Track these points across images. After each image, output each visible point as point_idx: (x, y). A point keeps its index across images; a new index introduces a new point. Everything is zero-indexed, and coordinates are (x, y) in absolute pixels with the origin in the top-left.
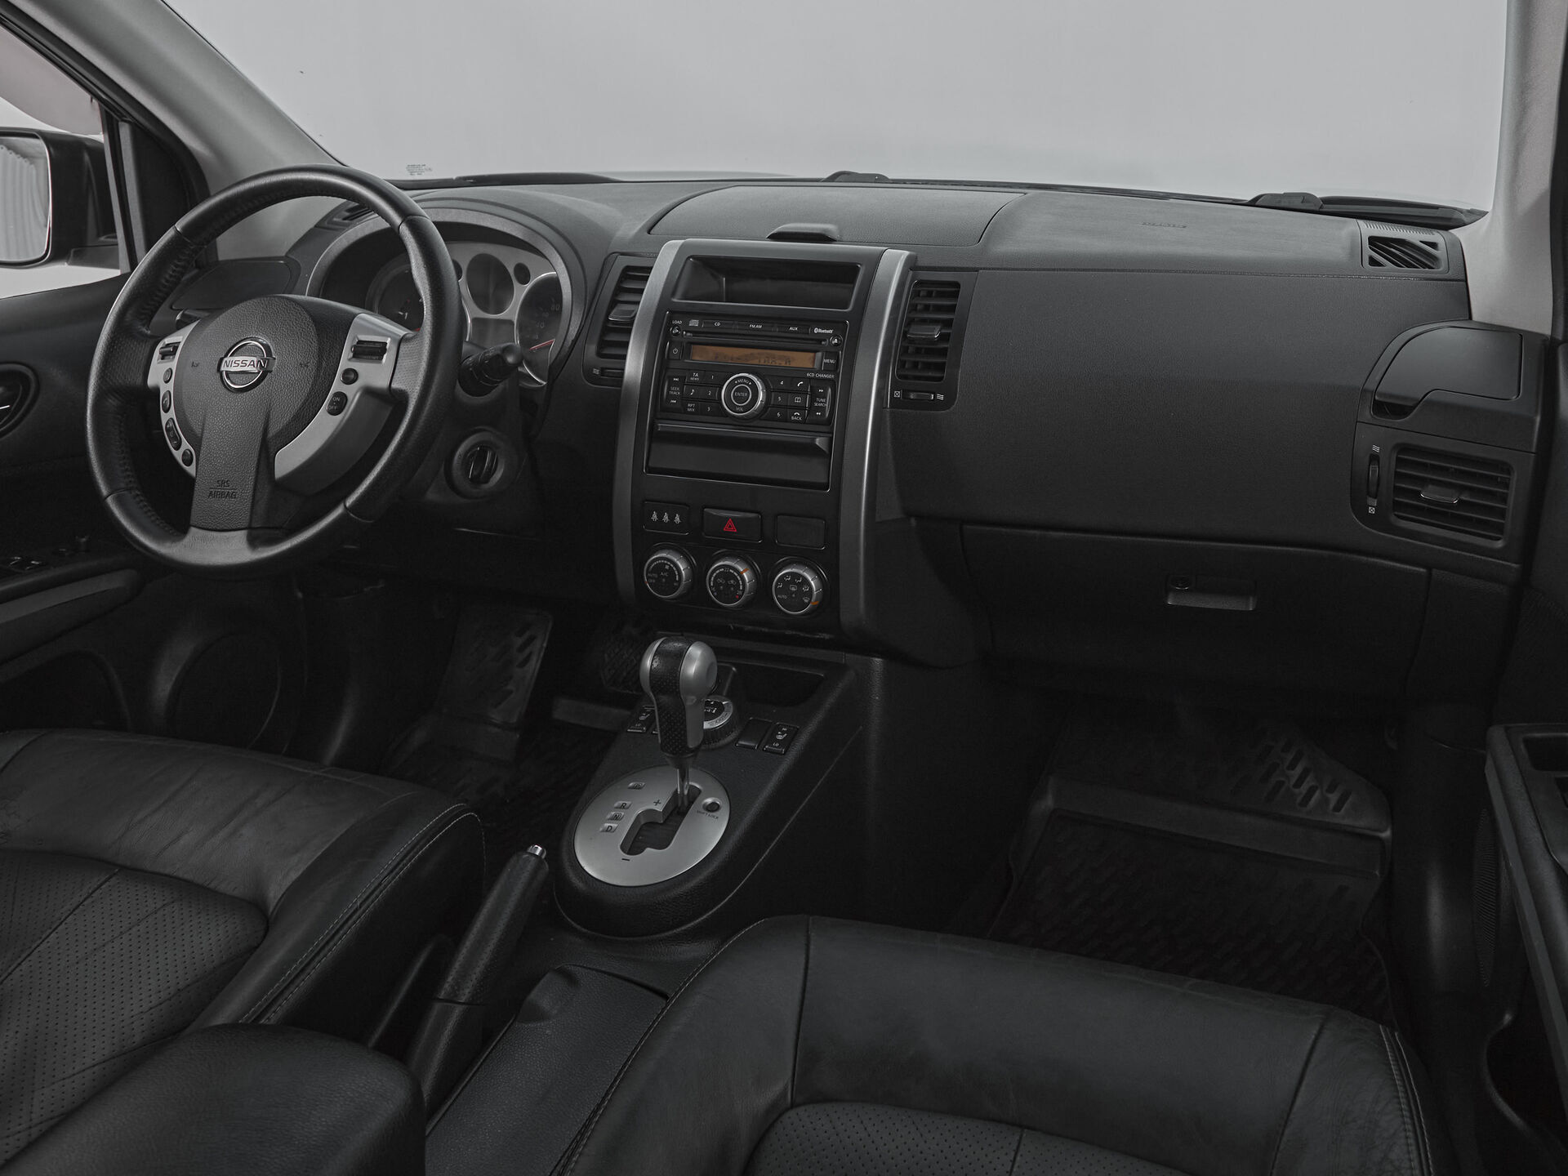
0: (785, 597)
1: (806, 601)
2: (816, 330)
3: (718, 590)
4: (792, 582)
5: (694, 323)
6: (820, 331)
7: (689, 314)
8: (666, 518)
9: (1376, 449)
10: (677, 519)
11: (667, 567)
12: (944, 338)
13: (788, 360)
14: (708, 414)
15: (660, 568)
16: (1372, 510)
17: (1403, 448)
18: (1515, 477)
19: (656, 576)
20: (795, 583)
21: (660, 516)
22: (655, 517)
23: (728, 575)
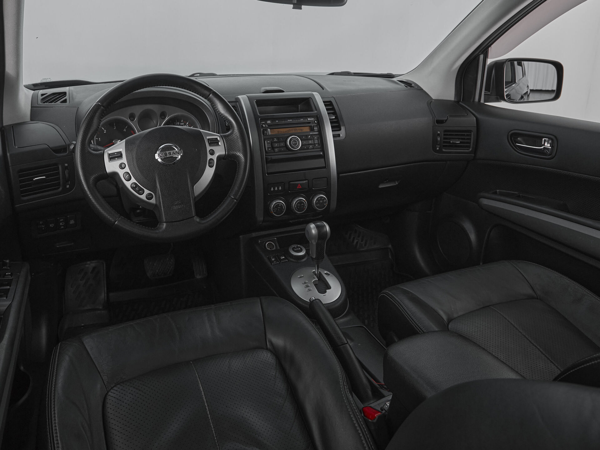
0: (319, 205)
1: (325, 205)
2: (309, 119)
3: (298, 209)
4: (321, 200)
5: (269, 122)
6: (310, 119)
7: (266, 119)
8: (276, 189)
9: (439, 132)
10: (280, 188)
11: (280, 205)
12: (336, 117)
13: (301, 130)
14: (283, 151)
15: (277, 206)
16: (438, 149)
17: (445, 131)
18: (472, 134)
19: (276, 209)
20: (322, 200)
21: (274, 188)
22: (272, 189)
23: (301, 202)
